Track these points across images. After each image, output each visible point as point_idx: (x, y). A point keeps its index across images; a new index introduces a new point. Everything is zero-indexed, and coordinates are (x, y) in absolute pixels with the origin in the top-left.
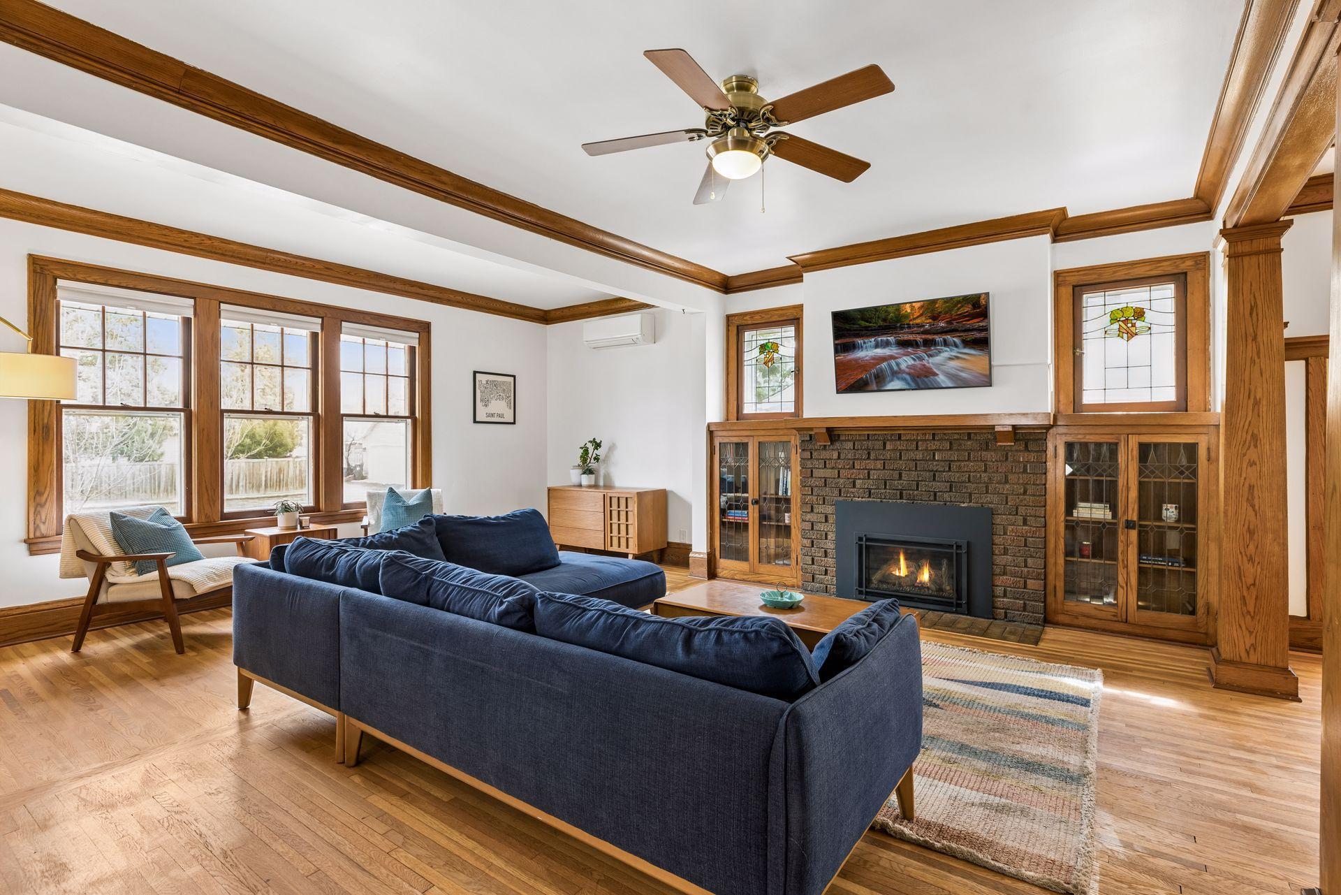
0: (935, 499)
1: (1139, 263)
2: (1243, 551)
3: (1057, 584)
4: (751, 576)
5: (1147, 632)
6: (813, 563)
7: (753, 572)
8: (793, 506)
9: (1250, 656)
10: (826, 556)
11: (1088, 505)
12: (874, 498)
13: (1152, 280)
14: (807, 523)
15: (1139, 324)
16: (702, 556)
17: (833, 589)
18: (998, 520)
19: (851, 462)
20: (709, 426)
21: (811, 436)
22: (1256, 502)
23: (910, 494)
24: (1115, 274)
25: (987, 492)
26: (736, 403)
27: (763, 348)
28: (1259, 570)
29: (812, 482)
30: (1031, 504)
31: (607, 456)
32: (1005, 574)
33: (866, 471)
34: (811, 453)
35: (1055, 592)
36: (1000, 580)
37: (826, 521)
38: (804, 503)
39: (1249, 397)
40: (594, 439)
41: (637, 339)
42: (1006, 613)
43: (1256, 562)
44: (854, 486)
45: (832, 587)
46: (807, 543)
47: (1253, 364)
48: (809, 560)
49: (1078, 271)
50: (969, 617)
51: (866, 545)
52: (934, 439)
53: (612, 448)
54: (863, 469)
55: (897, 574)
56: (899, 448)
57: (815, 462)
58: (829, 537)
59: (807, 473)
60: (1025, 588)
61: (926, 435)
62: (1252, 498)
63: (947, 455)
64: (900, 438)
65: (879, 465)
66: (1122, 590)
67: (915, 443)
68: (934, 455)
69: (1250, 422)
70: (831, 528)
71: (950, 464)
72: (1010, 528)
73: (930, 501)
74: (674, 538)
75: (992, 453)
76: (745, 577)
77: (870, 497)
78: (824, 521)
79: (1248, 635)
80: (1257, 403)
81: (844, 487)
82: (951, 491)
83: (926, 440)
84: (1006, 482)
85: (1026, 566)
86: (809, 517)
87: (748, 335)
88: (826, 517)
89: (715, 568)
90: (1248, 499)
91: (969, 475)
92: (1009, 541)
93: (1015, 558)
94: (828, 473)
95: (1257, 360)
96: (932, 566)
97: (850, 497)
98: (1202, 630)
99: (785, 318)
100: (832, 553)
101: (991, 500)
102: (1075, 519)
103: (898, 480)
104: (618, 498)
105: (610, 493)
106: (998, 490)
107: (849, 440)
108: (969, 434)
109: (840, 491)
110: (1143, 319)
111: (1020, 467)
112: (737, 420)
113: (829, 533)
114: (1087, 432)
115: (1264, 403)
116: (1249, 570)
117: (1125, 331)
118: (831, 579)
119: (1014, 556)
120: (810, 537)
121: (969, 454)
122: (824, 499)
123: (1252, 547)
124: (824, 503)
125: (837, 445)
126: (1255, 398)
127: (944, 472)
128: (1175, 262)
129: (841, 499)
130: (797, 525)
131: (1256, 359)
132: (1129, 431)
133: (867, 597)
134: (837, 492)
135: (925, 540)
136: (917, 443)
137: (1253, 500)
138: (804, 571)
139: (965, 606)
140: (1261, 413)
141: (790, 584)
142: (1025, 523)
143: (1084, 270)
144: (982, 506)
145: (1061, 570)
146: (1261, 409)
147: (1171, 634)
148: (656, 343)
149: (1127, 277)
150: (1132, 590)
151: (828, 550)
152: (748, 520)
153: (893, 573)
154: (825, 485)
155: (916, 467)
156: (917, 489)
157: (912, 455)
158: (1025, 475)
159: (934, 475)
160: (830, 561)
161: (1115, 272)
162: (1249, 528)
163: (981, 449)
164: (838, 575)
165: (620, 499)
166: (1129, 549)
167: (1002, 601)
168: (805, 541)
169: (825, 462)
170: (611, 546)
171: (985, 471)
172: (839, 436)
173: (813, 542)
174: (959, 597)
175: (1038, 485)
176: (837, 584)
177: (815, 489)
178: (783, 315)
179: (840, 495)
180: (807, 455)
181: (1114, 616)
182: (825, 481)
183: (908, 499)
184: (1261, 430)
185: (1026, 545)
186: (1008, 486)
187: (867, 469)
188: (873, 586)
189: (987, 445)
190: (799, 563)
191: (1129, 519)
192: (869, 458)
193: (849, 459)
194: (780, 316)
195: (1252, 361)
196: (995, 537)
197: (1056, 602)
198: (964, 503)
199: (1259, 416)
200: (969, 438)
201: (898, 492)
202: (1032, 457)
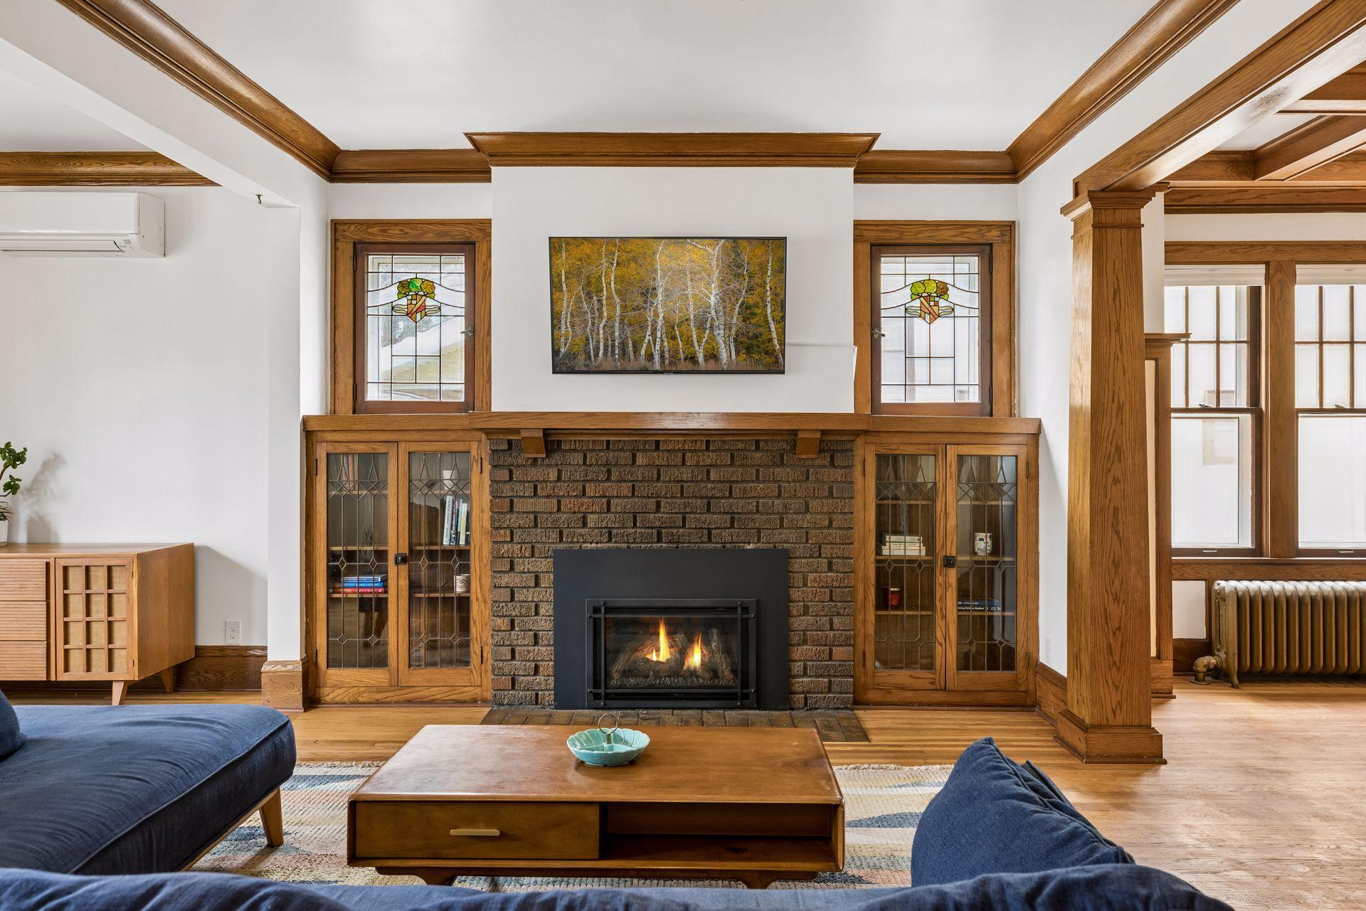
0: (710, 541)
1: (944, 225)
2: (1108, 589)
3: (866, 649)
4: (391, 694)
5: (967, 699)
6: (513, 658)
7: (396, 685)
8: (475, 563)
9: (1117, 717)
10: (536, 643)
11: (901, 538)
12: (616, 542)
13: (955, 248)
14: (502, 591)
15: (942, 303)
16: (290, 667)
17: (549, 696)
18: (797, 565)
19: (580, 487)
20: (305, 421)
21: (510, 443)
22: (1120, 528)
23: (672, 534)
24: (919, 236)
25: (782, 526)
26: (351, 381)
27: (404, 287)
28: (1124, 610)
29: (512, 520)
30: (838, 541)
31: (37, 481)
32: (805, 642)
33: (604, 500)
34: (511, 472)
35: (864, 659)
36: (799, 652)
37: (537, 584)
38: (496, 557)
39: (1113, 401)
40: (8, 444)
41: (128, 242)
42: (806, 698)
43: (1121, 602)
44: (585, 525)
45: (547, 693)
46: (503, 623)
47: (1116, 361)
48: (506, 652)
49: (877, 225)
50: (757, 712)
51: (606, 619)
52: (708, 449)
53: (52, 463)
54: (600, 497)
55: (655, 659)
56: (657, 463)
57: (518, 487)
58: (542, 611)
59: (503, 505)
60: (830, 659)
61: (696, 443)
62: (1117, 523)
63: (727, 473)
64: (657, 448)
65: (625, 488)
66: (939, 646)
67: (680, 455)
68: (708, 473)
69: (1114, 431)
70: (545, 595)
71: (731, 487)
72: (811, 576)
73: (702, 542)
74: (209, 636)
75: (788, 470)
76: (379, 696)
77: (610, 541)
78: (533, 585)
79: (1114, 691)
80: (1120, 408)
81: (568, 527)
82: (732, 526)
83: (695, 451)
84: (807, 511)
85: (831, 629)
86: (506, 579)
87: (374, 261)
88: (537, 578)
89: (317, 686)
90: (1113, 525)
91: (758, 503)
92: (810, 594)
93: (818, 619)
94: (541, 504)
95: (1120, 357)
96: (706, 643)
97: (578, 542)
98: (1022, 688)
99: (448, 239)
100: (548, 636)
101: (785, 538)
102: (886, 558)
103: (655, 513)
104: (87, 568)
105: (59, 557)
106: (795, 522)
107: (575, 450)
108: (757, 442)
109: (561, 534)
110: (946, 296)
111: (824, 490)
112: (354, 412)
113: (542, 604)
114: (901, 441)
115: (1127, 408)
116: (1115, 610)
117: (927, 311)
118: (545, 680)
119: (816, 616)
120: (508, 614)
121: (758, 471)
122: (533, 547)
123: (1117, 583)
124: (533, 556)
125: (557, 457)
126: (1119, 402)
127: (722, 498)
128: (981, 230)
129: (561, 546)
130: (483, 595)
131: (1119, 354)
132: (947, 441)
133: (607, 702)
134: (554, 535)
135: (698, 602)
136: (684, 456)
137: (1118, 525)
138: (497, 672)
139: (753, 698)
140: (1124, 419)
141: (468, 698)
142: (830, 569)
143: (884, 225)
144: (775, 547)
145: (871, 629)
146: (1124, 416)
147: (992, 697)
148: (166, 258)
149: (931, 241)
150: (951, 646)
151: (541, 633)
152: (386, 592)
153: (648, 657)
154: (536, 526)
155: (682, 492)
156: (684, 526)
157: (676, 473)
158: (830, 501)
159: (709, 504)
160: (545, 651)
161: (919, 232)
162: (1114, 560)
163: (774, 465)
164: (557, 674)
165: (92, 569)
166: (948, 593)
167: (801, 683)
168: (499, 621)
169: (535, 487)
170: (66, 669)
171: (779, 496)
172: (559, 442)
173: (512, 622)
174: (745, 685)
175: (845, 513)
176: (555, 689)
177: (517, 533)
178: (447, 234)
179: (561, 540)
180: (504, 475)
181: (932, 683)
182: (536, 518)
183: (670, 542)
184: (1124, 440)
185: (831, 600)
186: (808, 517)
187: (606, 497)
188: (613, 683)
189: (782, 459)
190: (485, 660)
191: (948, 555)
192: (608, 479)
193: (577, 481)
194: (439, 234)
195: (1116, 358)
196: (792, 591)
197: (866, 674)
198: (749, 543)
199: (1122, 424)
200: (758, 448)
201: (655, 531)
202: (838, 474)
